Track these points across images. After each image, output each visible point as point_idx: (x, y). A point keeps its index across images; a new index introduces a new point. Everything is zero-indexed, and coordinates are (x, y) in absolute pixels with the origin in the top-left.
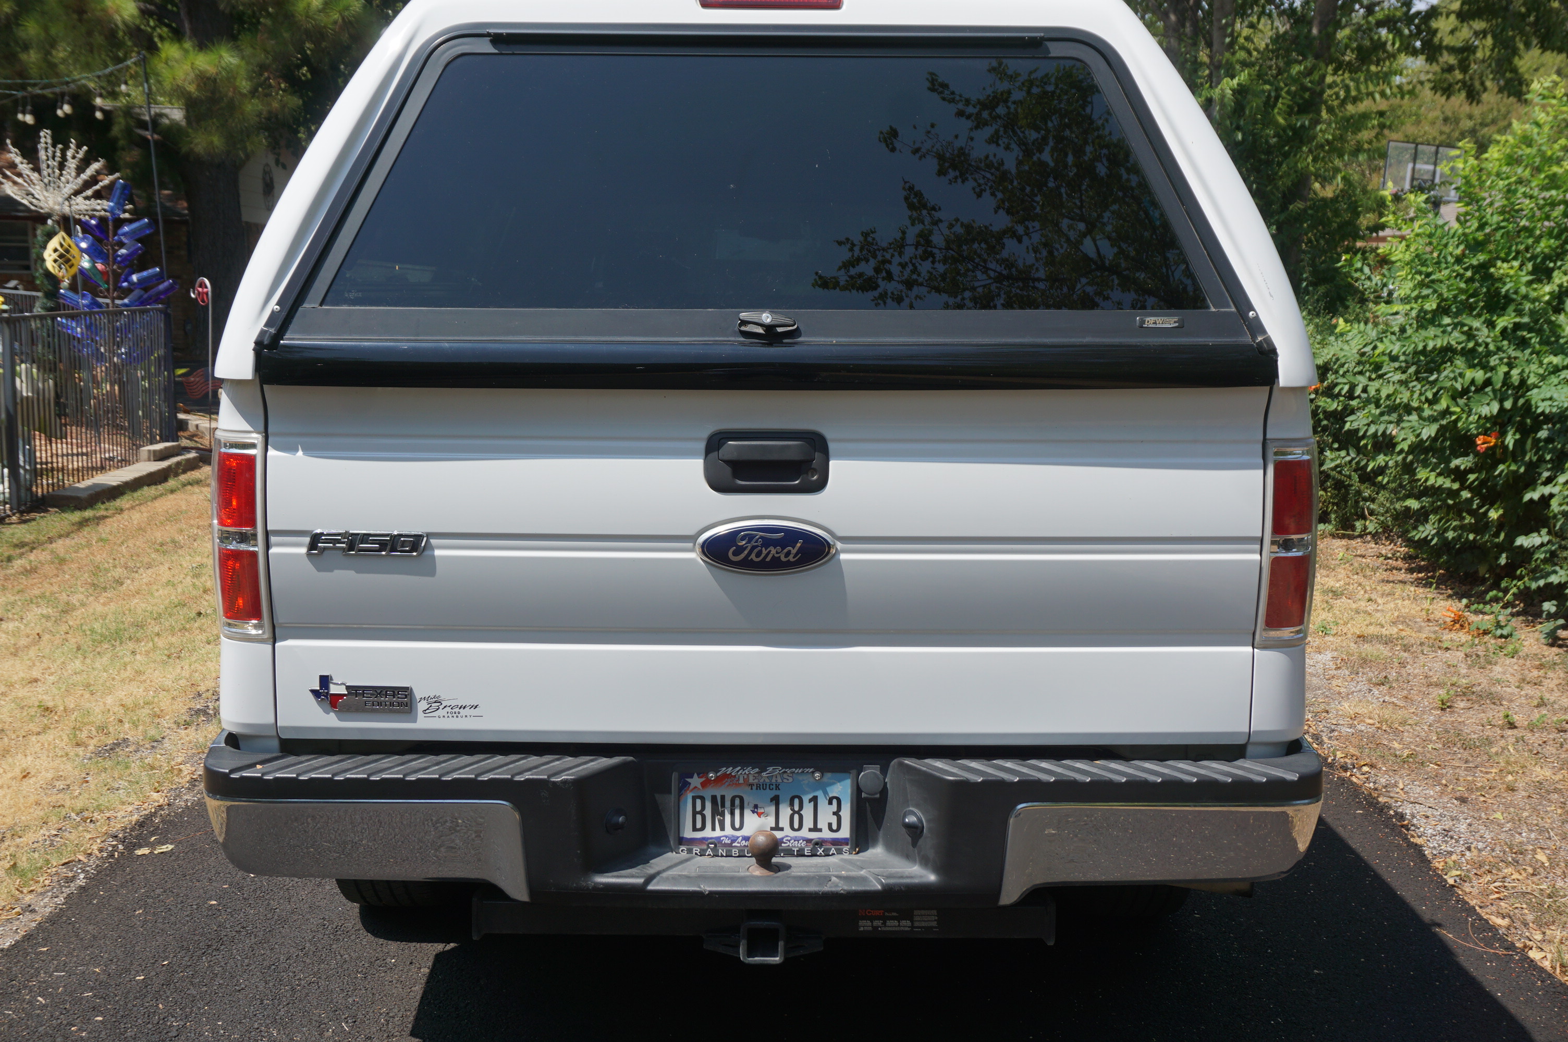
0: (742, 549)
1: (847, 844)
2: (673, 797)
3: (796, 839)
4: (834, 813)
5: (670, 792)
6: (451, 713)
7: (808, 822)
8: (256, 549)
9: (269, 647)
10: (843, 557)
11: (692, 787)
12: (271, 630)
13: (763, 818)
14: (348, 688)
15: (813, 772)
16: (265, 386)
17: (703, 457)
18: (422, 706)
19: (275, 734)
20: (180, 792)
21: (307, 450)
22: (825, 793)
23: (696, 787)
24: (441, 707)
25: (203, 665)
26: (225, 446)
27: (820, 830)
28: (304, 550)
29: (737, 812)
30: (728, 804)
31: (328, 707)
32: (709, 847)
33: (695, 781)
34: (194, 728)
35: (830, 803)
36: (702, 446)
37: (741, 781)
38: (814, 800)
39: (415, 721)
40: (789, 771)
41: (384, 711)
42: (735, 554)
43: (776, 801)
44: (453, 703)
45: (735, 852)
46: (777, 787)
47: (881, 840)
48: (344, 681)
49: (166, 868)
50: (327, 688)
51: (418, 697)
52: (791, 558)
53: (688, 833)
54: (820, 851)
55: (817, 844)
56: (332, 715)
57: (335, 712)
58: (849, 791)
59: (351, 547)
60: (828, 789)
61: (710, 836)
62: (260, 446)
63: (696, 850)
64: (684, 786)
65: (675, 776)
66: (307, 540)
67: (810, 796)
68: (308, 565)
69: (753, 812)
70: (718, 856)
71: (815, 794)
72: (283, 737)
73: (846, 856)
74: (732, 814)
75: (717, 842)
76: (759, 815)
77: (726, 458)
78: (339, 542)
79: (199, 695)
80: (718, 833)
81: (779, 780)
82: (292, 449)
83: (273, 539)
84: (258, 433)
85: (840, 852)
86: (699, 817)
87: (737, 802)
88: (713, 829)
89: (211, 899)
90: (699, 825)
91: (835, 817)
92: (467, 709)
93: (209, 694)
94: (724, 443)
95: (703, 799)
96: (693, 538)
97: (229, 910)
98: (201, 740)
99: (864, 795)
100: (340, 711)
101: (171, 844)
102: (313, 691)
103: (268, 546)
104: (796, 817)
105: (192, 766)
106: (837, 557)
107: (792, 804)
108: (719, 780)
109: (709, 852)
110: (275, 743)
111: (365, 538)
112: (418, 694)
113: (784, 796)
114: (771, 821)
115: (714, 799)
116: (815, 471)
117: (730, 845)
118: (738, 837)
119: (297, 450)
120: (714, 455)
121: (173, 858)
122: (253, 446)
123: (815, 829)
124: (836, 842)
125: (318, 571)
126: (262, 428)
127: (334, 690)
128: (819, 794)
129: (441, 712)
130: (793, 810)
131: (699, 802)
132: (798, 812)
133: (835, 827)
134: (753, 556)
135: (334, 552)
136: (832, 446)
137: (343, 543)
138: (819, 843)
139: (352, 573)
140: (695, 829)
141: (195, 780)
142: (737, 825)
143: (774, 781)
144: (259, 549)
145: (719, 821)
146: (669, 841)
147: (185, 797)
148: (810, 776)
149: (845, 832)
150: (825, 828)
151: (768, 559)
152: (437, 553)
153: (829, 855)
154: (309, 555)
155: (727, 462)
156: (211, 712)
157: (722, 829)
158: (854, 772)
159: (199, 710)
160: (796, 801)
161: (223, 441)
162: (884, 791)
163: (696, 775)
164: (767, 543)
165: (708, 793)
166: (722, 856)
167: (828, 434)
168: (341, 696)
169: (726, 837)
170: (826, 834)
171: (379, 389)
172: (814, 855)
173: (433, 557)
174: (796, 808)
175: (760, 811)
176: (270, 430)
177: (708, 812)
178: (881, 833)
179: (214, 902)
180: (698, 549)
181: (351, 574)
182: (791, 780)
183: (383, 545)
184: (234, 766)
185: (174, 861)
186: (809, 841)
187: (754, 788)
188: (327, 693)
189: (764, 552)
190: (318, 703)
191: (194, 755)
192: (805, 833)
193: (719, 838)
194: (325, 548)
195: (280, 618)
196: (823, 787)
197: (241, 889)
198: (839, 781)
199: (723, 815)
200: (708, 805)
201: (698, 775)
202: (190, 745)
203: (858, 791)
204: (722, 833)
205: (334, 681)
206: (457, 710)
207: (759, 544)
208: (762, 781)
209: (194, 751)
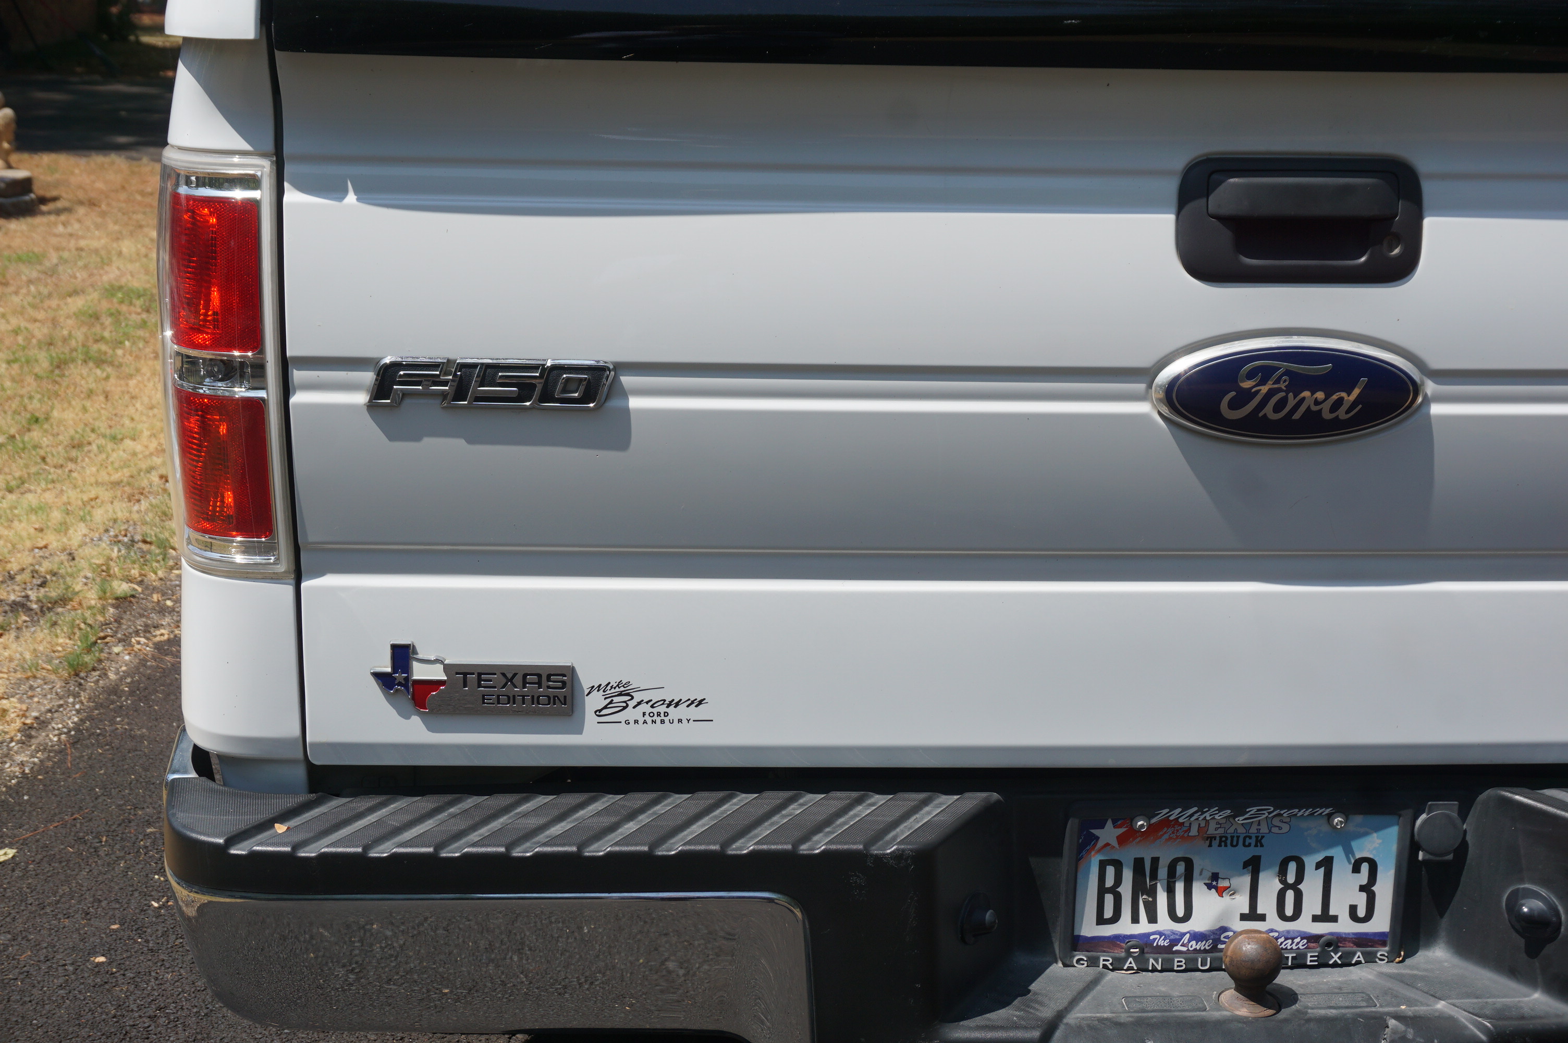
0: (1248, 395)
1: (1384, 944)
2: (1064, 863)
3: (1289, 936)
4: (1362, 888)
5: (1059, 854)
6: (651, 715)
7: (1312, 905)
8: (262, 394)
9: (288, 591)
10: (1436, 409)
11: (1100, 844)
12: (292, 557)
13: (1226, 898)
14: (447, 668)
15: (1330, 816)
16: (277, 52)
17: (1174, 208)
18: (595, 701)
19: (300, 755)
20: (10, 749)
21: (367, 192)
22: (1348, 851)
23: (1107, 845)
24: (632, 704)
25: (9, 527)
26: (188, 183)
27: (1334, 919)
28: (361, 398)
29: (1180, 887)
30: (1163, 873)
31: (408, 705)
32: (1129, 954)
33: (1108, 834)
34: (13, 634)
35: (1356, 869)
36: (1171, 187)
37: (1194, 831)
38: (1327, 864)
39: (580, 731)
40: (1285, 813)
41: (517, 713)
42: (1233, 405)
43: (1254, 867)
44: (655, 696)
45: (1179, 962)
46: (1259, 842)
47: (1443, 934)
48: (441, 655)
49: (9, 894)
50: (407, 669)
51: (586, 688)
52: (1342, 414)
53: (1089, 928)
54: (1336, 958)
55: (1329, 944)
56: (416, 720)
57: (421, 715)
58: (1394, 848)
59: (460, 392)
60: (1354, 844)
61: (1128, 933)
62: (267, 183)
63: (1105, 959)
64: (1087, 842)
65: (1072, 825)
66: (369, 377)
67: (1320, 857)
68: (369, 427)
69: (1210, 887)
70: (1147, 970)
71: (1328, 853)
72: (316, 762)
73: (1383, 967)
74: (1171, 892)
75: (1144, 944)
76: (1220, 892)
77: (1226, 210)
78: (436, 381)
79: (12, 578)
80: (1144, 927)
81: (1264, 829)
82: (335, 190)
83: (297, 375)
84: (263, 155)
85: (1370, 958)
86: (1109, 899)
87: (1181, 868)
88: (1135, 919)
89: (96, 954)
90: (1108, 913)
91: (1364, 895)
92: (682, 707)
93: (26, 576)
94: (1220, 183)
95: (1118, 866)
96: (1147, 374)
97: (129, 974)
98: (28, 656)
99: (1421, 856)
100: (432, 712)
101: (10, 846)
102: (378, 676)
103: (286, 390)
104: (1290, 895)
105: (21, 701)
106: (1423, 410)
107: (1282, 873)
108: (1153, 830)
109: (1130, 963)
110: (300, 773)
111: (489, 372)
112: (586, 679)
113: (1270, 854)
114: (1242, 903)
115: (1138, 865)
116: (1397, 239)
117: (1168, 950)
118: (1184, 934)
119: (345, 192)
120: (1197, 205)
121: (17, 873)
122: (251, 182)
123: (1325, 916)
124: (1363, 941)
125: (392, 437)
126: (270, 146)
127: (420, 672)
128: (1337, 853)
129: (630, 714)
130: (1283, 881)
131: (1110, 871)
132: (1295, 887)
133: (1361, 913)
134: (1268, 410)
135: (422, 401)
136: (1429, 189)
137: (445, 383)
138: (1334, 942)
139: (460, 443)
140: (1101, 920)
141: (31, 727)
142: (1180, 912)
143: (1253, 830)
144: (269, 394)
145: (1146, 904)
146: (1051, 944)
147: (20, 758)
148: (1323, 821)
149: (1381, 922)
150: (1344, 916)
151: (1297, 416)
152: (635, 403)
153: (1350, 965)
154: (371, 406)
155: (1224, 220)
156: (35, 606)
157: (1153, 919)
158: (1408, 813)
159: (14, 602)
160: (1292, 867)
161: (182, 173)
162: (1462, 849)
163: (1109, 823)
164: (1298, 382)
165: (1128, 855)
166: (1154, 970)
167: (1424, 164)
168: (435, 684)
169: (1160, 934)
170: (1345, 926)
171: (521, 62)
172: (1322, 964)
173: (627, 411)
174: (1291, 879)
175: (1222, 884)
176: (287, 149)
177: (1126, 890)
178: (1445, 922)
179: (102, 959)
180: (1157, 393)
181: (457, 445)
182: (1285, 828)
183: (525, 390)
184: (234, 829)
185: (22, 878)
186: (1313, 939)
187: (1215, 843)
188: (407, 679)
189: (1291, 402)
190: (388, 697)
191: (19, 683)
192: (1305, 924)
193: (1148, 935)
194: (405, 394)
195: (311, 533)
196: (1344, 840)
197: (140, 931)
198: (1377, 829)
199: (1153, 893)
200: (1128, 875)
201: (1114, 822)
202: (13, 665)
203: (1411, 846)
204: (1152, 928)
205: (420, 656)
206: (662, 709)
207: (1282, 386)
208: (1231, 830)
209: (19, 675)
